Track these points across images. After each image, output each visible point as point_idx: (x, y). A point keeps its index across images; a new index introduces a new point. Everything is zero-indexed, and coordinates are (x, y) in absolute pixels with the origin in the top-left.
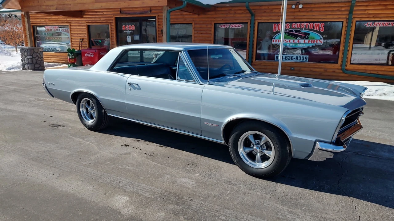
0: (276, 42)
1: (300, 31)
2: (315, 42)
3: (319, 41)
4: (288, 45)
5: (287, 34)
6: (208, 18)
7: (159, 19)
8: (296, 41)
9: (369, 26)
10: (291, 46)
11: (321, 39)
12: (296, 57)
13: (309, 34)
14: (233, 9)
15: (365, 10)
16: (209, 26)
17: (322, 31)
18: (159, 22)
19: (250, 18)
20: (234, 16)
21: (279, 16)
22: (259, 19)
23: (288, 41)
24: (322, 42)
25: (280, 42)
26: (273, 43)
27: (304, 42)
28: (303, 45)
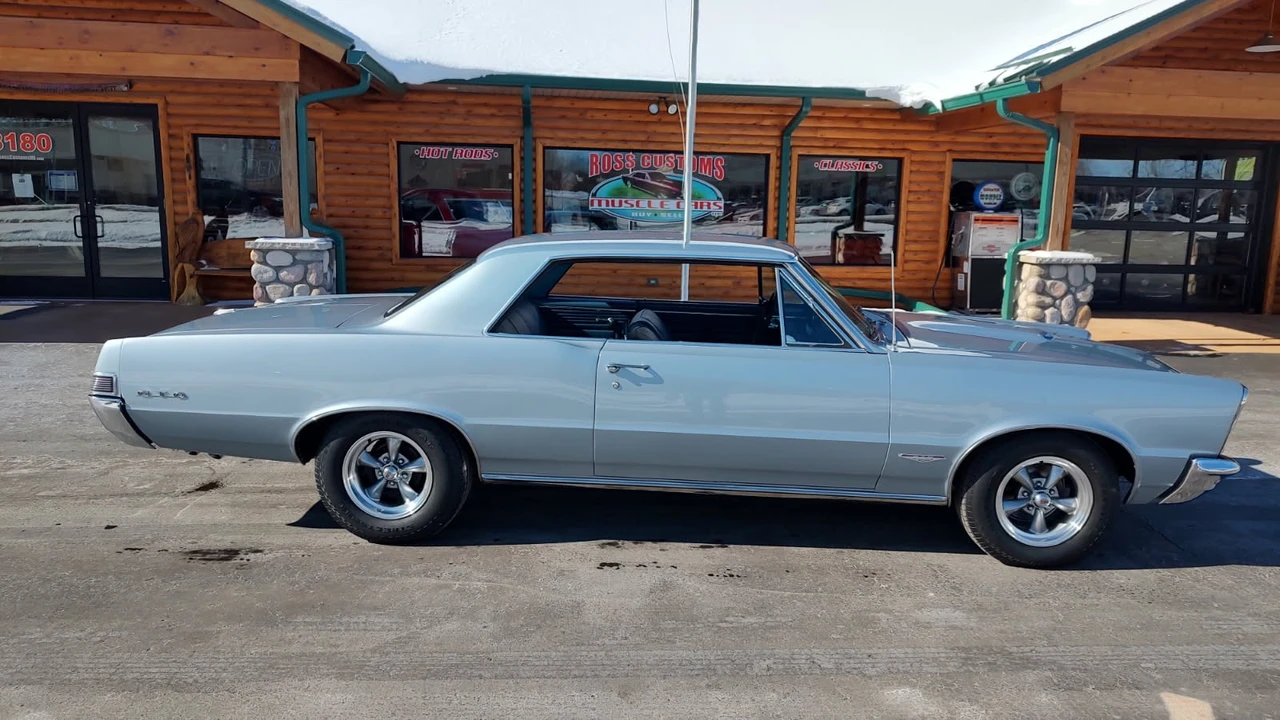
0: (600, 205)
1: (664, 177)
2: (705, 208)
3: (714, 204)
4: (634, 214)
5: (629, 183)
6: (374, 123)
7: (168, 115)
8: (656, 203)
9: (826, 169)
10: (642, 218)
11: (719, 199)
14: (461, 100)
15: (817, 128)
16: (382, 149)
17: (720, 177)
18: (169, 126)
19: (519, 133)
20: (467, 122)
21: (604, 132)
22: (546, 138)
23: (634, 202)
24: (720, 208)
25: (611, 207)
26: (590, 208)
27: (678, 206)
28: (674, 214)
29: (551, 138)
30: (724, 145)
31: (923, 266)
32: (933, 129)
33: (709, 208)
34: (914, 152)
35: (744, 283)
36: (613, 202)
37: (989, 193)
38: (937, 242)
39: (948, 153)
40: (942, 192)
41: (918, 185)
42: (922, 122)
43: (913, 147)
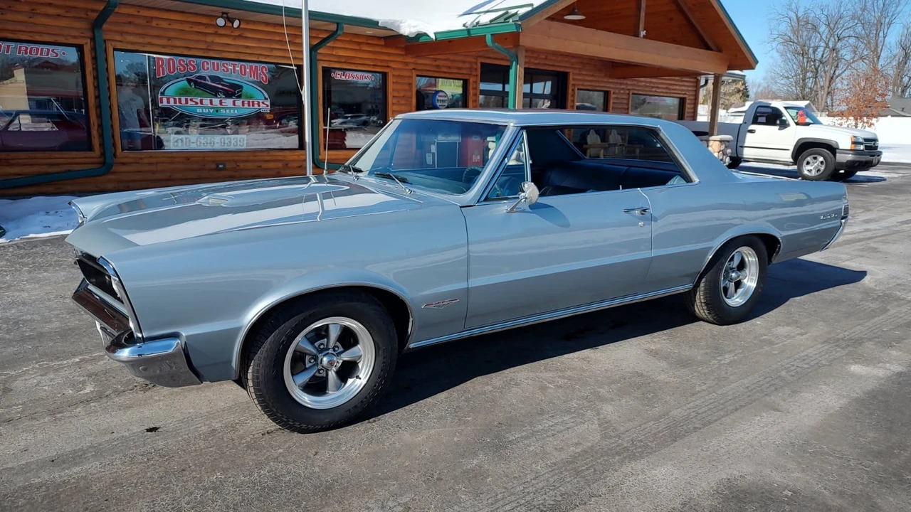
0: (168, 102)
2: (256, 106)
3: (263, 103)
4: (199, 110)
5: (192, 84)
8: (216, 101)
9: (339, 78)
10: (206, 113)
11: (266, 99)
12: (221, 139)
13: (241, 87)
15: (333, 47)
17: (266, 81)
19: (89, 34)
20: (32, 20)
21: (169, 39)
22: (116, 41)
23: (198, 100)
24: (267, 106)
25: (178, 104)
26: (160, 105)
27: (234, 104)
28: (232, 111)
29: (121, 41)
30: (268, 56)
32: (403, 53)
33: (259, 106)
34: (394, 68)
35: (291, 164)
36: (180, 100)
37: (442, 98)
39: (413, 71)
40: (411, 98)
41: (398, 92)
42: (397, 48)
43: (393, 65)
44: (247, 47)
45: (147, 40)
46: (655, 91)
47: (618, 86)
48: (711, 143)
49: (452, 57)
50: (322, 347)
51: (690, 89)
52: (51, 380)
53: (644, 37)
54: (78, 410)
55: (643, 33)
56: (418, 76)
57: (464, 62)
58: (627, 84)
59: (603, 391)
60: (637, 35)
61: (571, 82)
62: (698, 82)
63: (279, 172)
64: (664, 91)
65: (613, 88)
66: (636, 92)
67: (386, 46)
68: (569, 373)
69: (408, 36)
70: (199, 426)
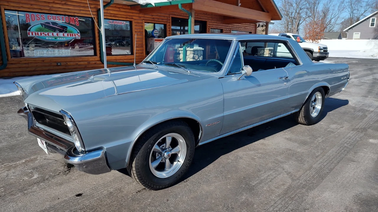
0: (32, 34)
1: (57, 24)
2: (74, 36)
3: (77, 35)
4: (47, 38)
5: (43, 26)
8: (55, 34)
9: (111, 23)
10: (50, 40)
11: (78, 33)
12: (58, 51)
13: (66, 27)
15: (108, 10)
17: (78, 25)
21: (32, 5)
22: (6, 5)
23: (46, 34)
24: (79, 36)
25: (37, 35)
26: (28, 36)
27: (64, 35)
28: (63, 38)
29: (8, 6)
30: (79, 13)
31: (140, 54)
32: (139, 12)
33: (75, 36)
34: (135, 19)
35: (91, 62)
36: (38, 33)
37: (156, 32)
38: (143, 47)
39: (143, 20)
40: (143, 32)
41: (137, 29)
42: (136, 10)
43: (134, 18)
44: (69, 9)
45: (21, 5)
46: (240, 29)
47: (226, 27)
48: (265, 51)
49: (159, 14)
50: (163, 148)
51: (253, 28)
52: (14, 173)
53: (240, 6)
54: (35, 187)
55: (240, 4)
56: (145, 22)
57: (164, 16)
58: (229, 26)
59: (279, 158)
60: (238, 5)
61: (208, 25)
62: (256, 25)
63: (86, 66)
64: (244, 29)
65: (224, 28)
66: (233, 30)
67: (131, 9)
68: (260, 151)
69: (142, 5)
70: (102, 191)
